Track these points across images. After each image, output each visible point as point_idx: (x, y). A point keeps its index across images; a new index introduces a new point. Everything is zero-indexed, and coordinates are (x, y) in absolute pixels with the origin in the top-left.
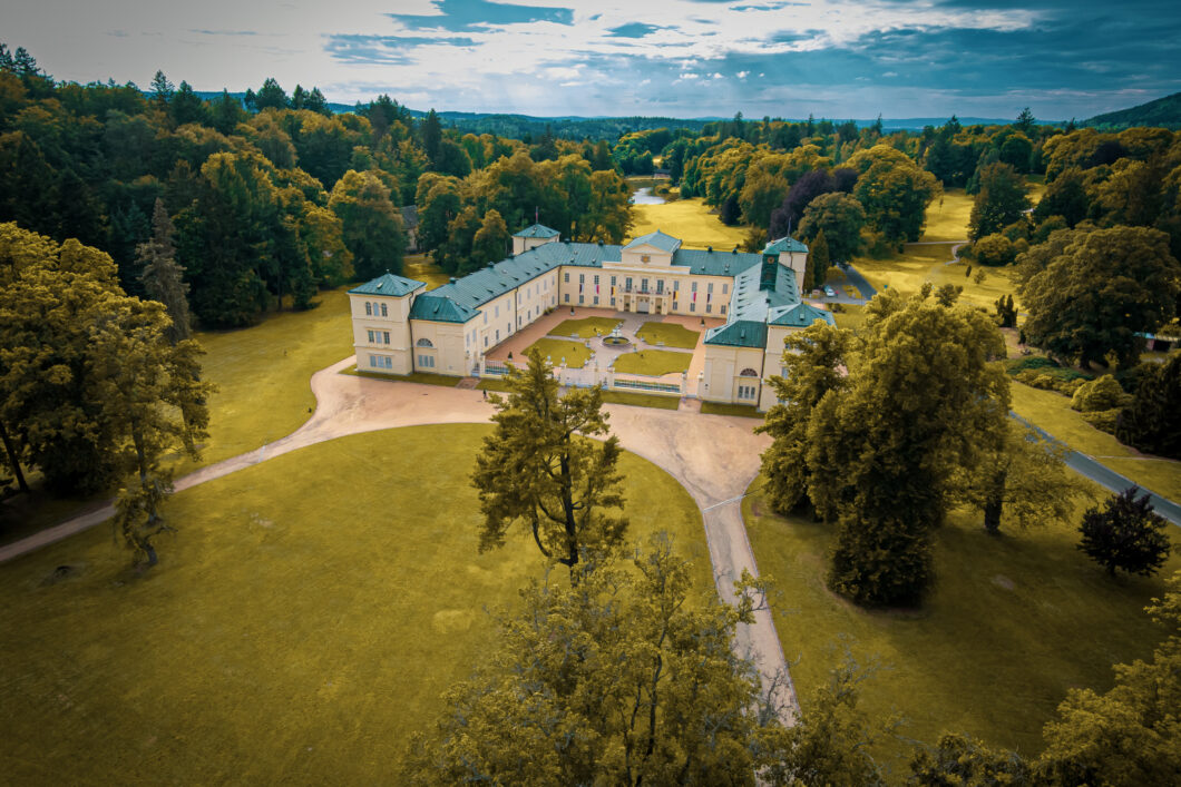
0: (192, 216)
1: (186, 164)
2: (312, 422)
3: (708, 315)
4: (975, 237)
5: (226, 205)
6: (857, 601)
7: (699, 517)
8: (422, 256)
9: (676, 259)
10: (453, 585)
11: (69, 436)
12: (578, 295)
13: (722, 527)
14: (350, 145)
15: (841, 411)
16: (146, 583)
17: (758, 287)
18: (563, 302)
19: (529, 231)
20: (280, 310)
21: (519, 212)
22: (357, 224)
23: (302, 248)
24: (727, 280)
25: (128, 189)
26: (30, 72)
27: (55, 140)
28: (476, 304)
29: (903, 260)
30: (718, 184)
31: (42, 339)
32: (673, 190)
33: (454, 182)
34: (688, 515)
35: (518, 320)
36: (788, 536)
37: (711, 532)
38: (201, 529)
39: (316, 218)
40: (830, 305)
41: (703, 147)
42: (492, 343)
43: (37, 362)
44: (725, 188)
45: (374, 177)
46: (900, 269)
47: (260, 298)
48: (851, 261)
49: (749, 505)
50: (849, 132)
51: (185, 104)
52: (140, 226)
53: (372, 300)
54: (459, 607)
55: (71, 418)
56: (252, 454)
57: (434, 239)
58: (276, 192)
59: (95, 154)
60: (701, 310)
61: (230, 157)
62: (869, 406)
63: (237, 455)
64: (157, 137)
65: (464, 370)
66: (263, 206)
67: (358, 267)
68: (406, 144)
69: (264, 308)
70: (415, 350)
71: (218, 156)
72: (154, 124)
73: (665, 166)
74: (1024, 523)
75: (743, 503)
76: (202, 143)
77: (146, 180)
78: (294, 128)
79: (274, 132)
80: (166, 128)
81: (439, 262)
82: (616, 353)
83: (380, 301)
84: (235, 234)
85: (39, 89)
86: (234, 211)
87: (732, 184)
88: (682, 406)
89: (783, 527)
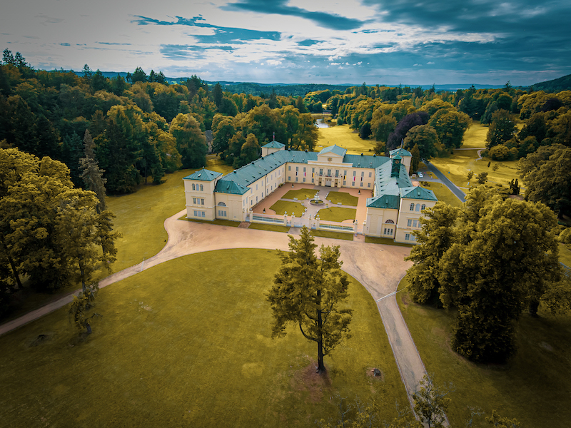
0: (104, 138)
1: (101, 112)
2: (167, 247)
3: (361, 188)
4: (490, 146)
5: (120, 132)
6: (471, 359)
7: (375, 304)
8: (215, 155)
9: (345, 159)
10: (250, 347)
11: (45, 266)
12: (295, 176)
13: (388, 311)
14: (179, 100)
15: (463, 256)
16: (86, 345)
17: (390, 175)
18: (287, 181)
19: (270, 144)
20: (146, 184)
21: (264, 134)
22: (183, 140)
23: (157, 153)
24: (371, 171)
25: (71, 124)
26: (23, 65)
27: (35, 99)
28: (247, 184)
29: (454, 158)
30: (357, 118)
31: (32, 213)
32: (333, 121)
33: (231, 119)
34: (369, 304)
35: (267, 190)
36: (425, 317)
37: (383, 314)
38: (113, 312)
39: (163, 138)
40: (422, 182)
41: (348, 100)
42: (254, 203)
43: (29, 226)
44: (361, 120)
45: (192, 117)
46: (453, 163)
47: (137, 178)
48: (430, 159)
49: (400, 298)
50: (419, 92)
51: (99, 81)
52: (77, 143)
53: (195, 183)
54: (255, 361)
55: (47, 256)
56: (137, 266)
57: (221, 147)
58: (144, 125)
59: (55, 106)
60: (357, 185)
61: (122, 108)
62: (481, 255)
63: (130, 267)
64: (85, 98)
65: (242, 218)
66: (138, 132)
67: (184, 162)
68: (205, 99)
69: (138, 183)
70: (217, 208)
71: (115, 107)
72: (83, 91)
73: (328, 108)
74: (553, 312)
75: (397, 295)
76: (107, 100)
77: (80, 119)
78: (151, 92)
79: (142, 94)
80: (89, 93)
81: (223, 158)
82: (318, 209)
83: (199, 183)
84: (125, 147)
85: (27, 73)
86: (124, 136)
87: (364, 119)
88: (355, 239)
89: (421, 311)
